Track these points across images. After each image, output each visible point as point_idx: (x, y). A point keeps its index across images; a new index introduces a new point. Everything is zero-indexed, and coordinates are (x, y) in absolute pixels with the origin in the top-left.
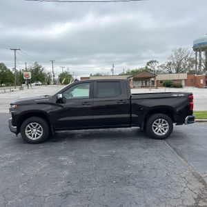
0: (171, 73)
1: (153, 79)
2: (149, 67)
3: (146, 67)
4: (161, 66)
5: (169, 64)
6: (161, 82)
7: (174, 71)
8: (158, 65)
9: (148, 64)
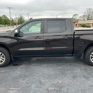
0: (84, 20)
1: (76, 23)
2: (74, 18)
3: (73, 17)
4: (80, 17)
5: (84, 16)
6: (80, 25)
7: (86, 19)
8: (78, 16)
9: (73, 16)
